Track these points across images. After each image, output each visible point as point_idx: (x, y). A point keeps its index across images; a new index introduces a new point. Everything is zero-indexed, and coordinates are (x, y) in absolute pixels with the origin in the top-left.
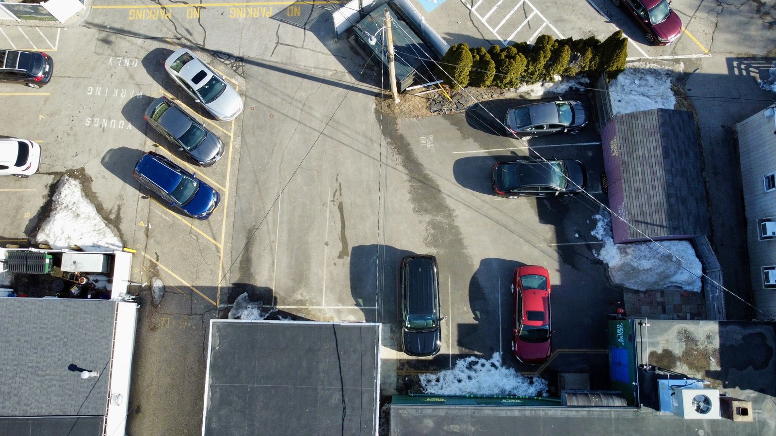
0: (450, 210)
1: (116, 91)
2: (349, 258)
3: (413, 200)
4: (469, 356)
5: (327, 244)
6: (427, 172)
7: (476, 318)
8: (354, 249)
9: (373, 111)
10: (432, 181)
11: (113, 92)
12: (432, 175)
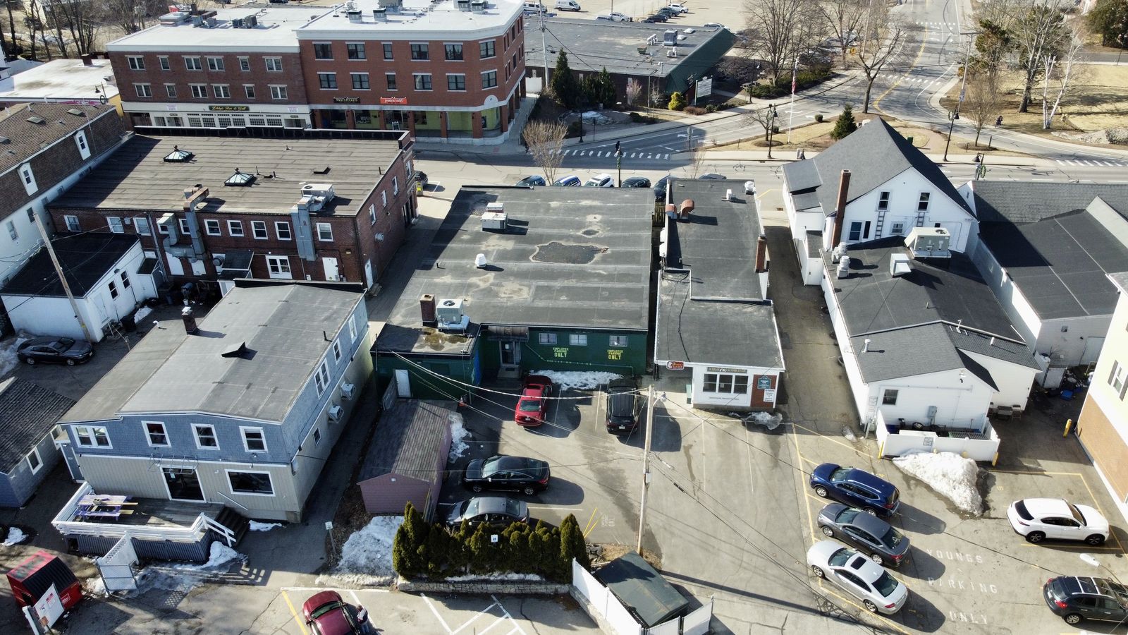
0: (591, 469)
1: (961, 587)
2: (682, 445)
3: (624, 479)
4: (585, 390)
5: (703, 454)
6: (609, 498)
7: (577, 407)
8: (679, 450)
9: (664, 556)
10: (606, 491)
11: (966, 586)
12: (606, 495)
